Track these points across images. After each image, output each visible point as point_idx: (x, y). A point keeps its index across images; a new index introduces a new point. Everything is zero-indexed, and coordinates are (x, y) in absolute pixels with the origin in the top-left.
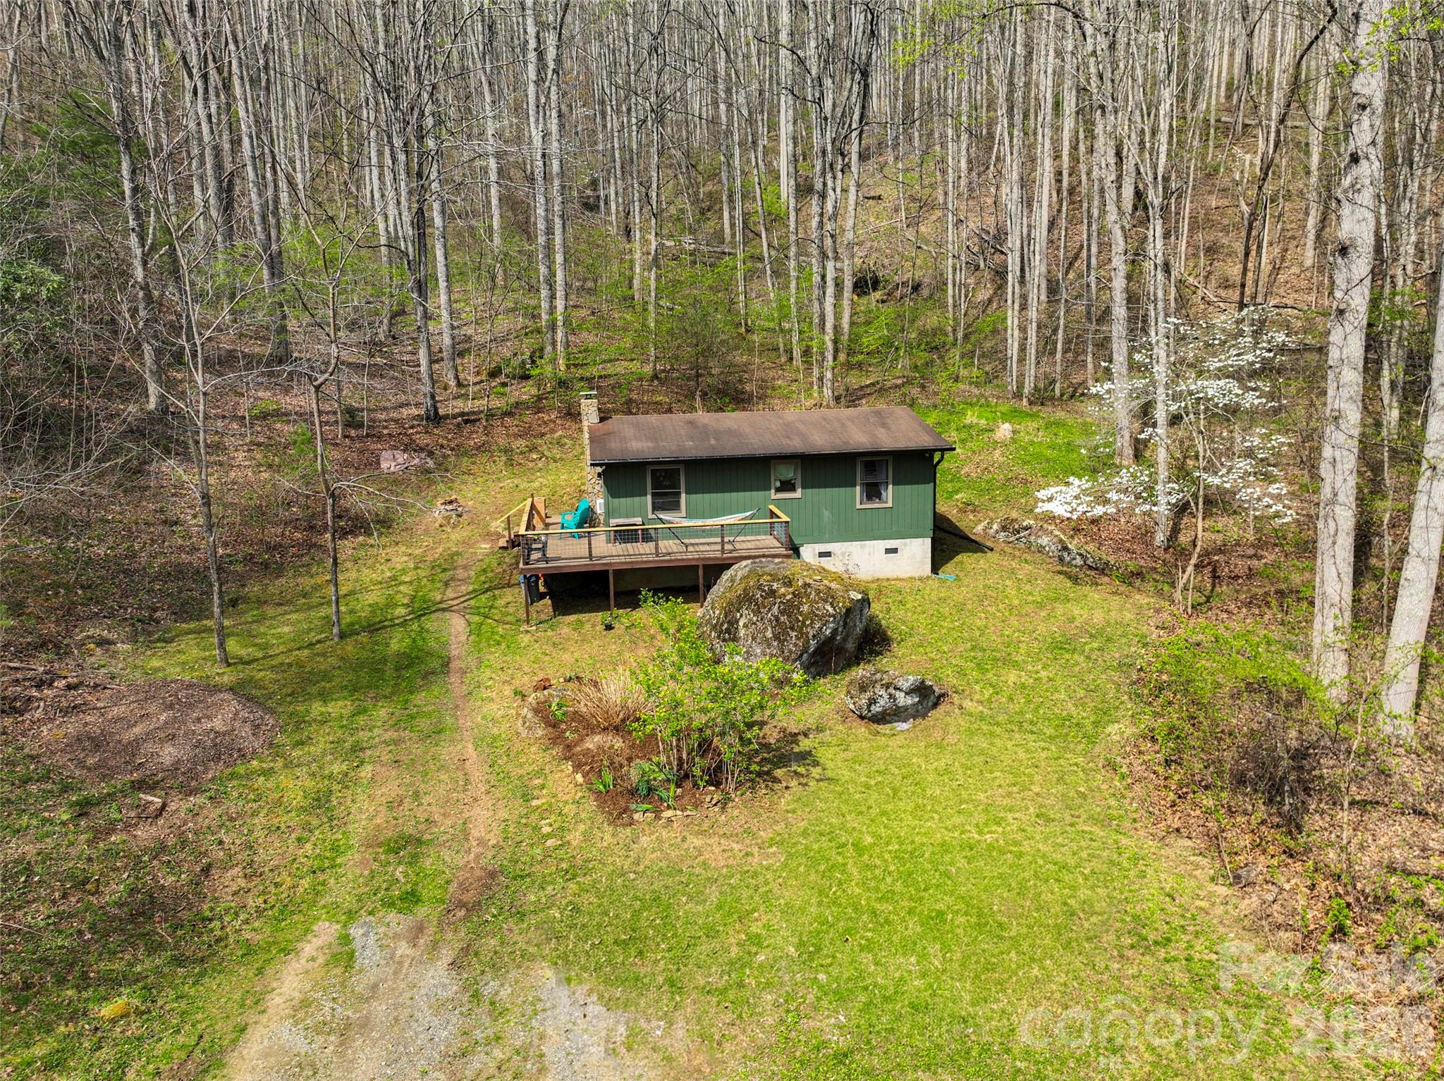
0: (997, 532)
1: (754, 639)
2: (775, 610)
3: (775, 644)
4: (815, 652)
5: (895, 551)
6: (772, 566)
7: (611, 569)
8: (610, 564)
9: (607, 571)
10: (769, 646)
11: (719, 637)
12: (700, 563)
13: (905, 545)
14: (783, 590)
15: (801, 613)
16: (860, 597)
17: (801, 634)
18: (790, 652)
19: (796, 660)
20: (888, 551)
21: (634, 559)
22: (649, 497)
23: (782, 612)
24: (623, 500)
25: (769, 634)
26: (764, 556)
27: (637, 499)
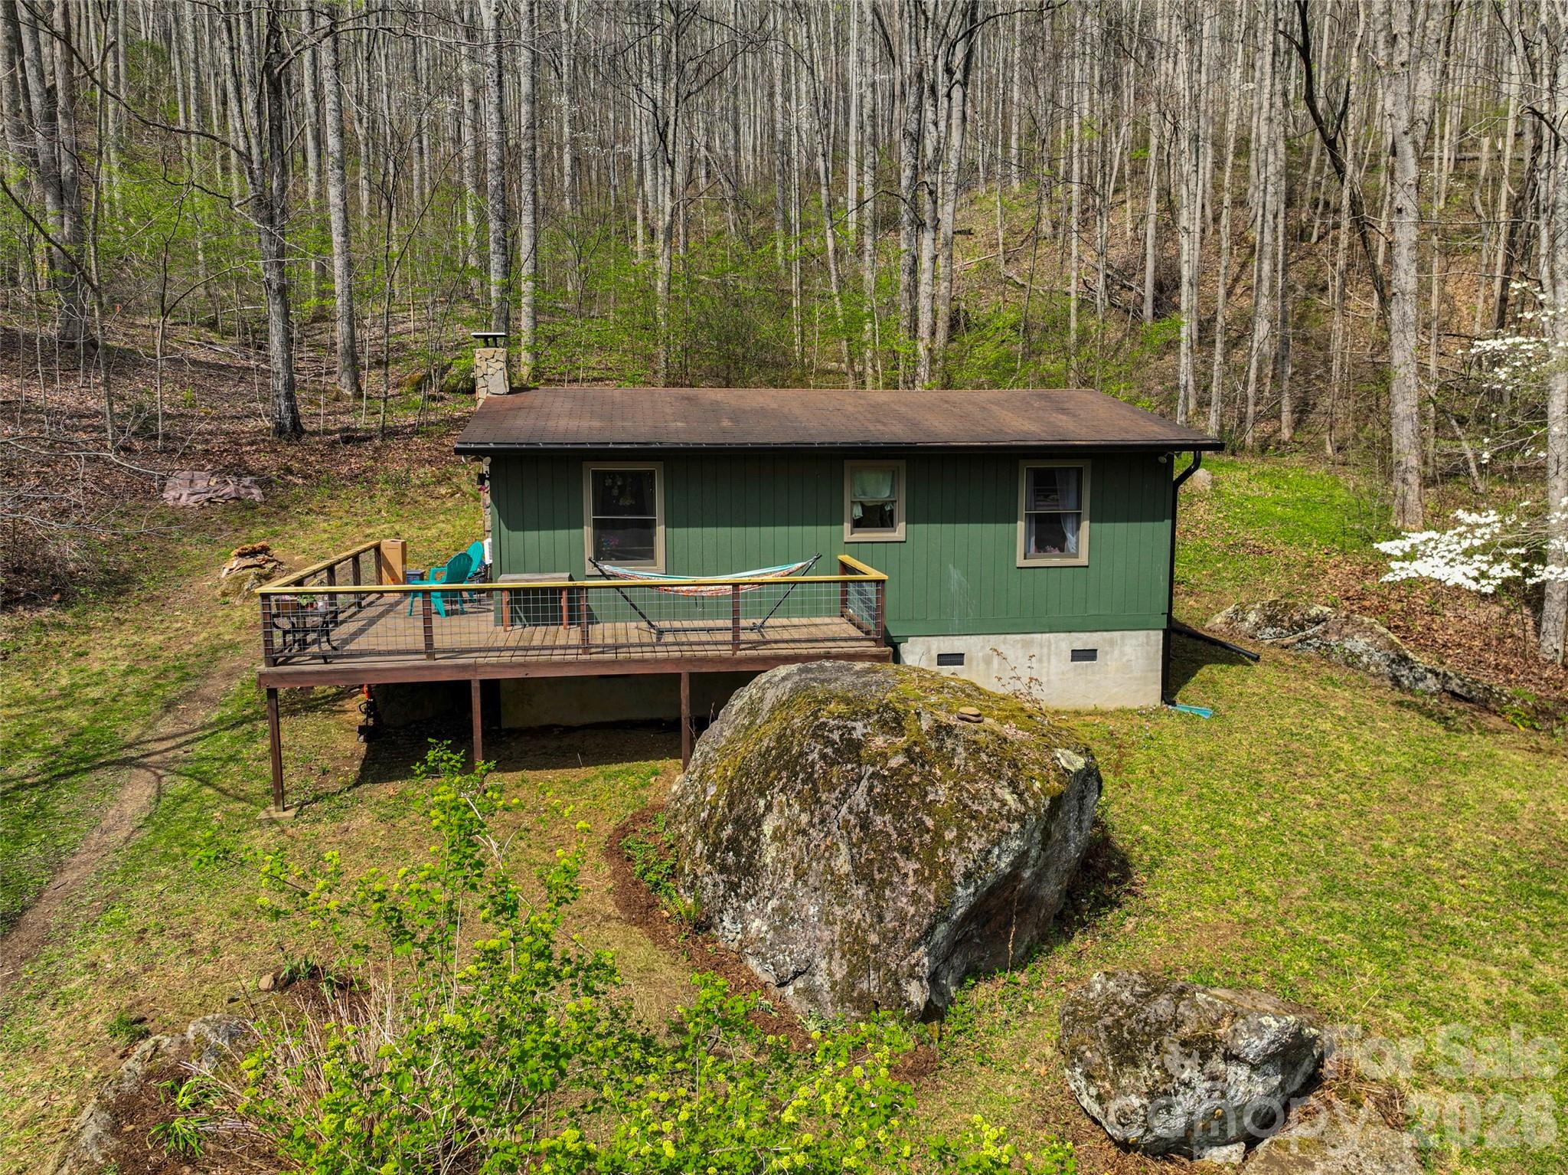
0: (1258, 627)
1: (800, 875)
2: (859, 797)
3: (860, 892)
4: (967, 917)
5: (1089, 655)
6: (849, 679)
7: (475, 678)
8: (475, 667)
9: (467, 684)
10: (842, 897)
11: (710, 858)
12: (684, 670)
13: (1112, 643)
14: (879, 741)
15: (930, 808)
16: (1080, 763)
17: (932, 869)
18: (902, 918)
19: (917, 943)
20: (1079, 655)
21: (532, 657)
22: (588, 531)
23: (879, 804)
24: (532, 536)
25: (842, 864)
26: (828, 656)
27: (562, 534)
